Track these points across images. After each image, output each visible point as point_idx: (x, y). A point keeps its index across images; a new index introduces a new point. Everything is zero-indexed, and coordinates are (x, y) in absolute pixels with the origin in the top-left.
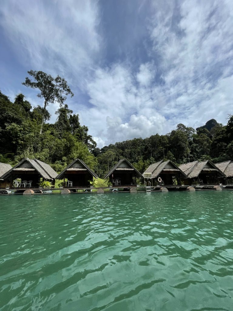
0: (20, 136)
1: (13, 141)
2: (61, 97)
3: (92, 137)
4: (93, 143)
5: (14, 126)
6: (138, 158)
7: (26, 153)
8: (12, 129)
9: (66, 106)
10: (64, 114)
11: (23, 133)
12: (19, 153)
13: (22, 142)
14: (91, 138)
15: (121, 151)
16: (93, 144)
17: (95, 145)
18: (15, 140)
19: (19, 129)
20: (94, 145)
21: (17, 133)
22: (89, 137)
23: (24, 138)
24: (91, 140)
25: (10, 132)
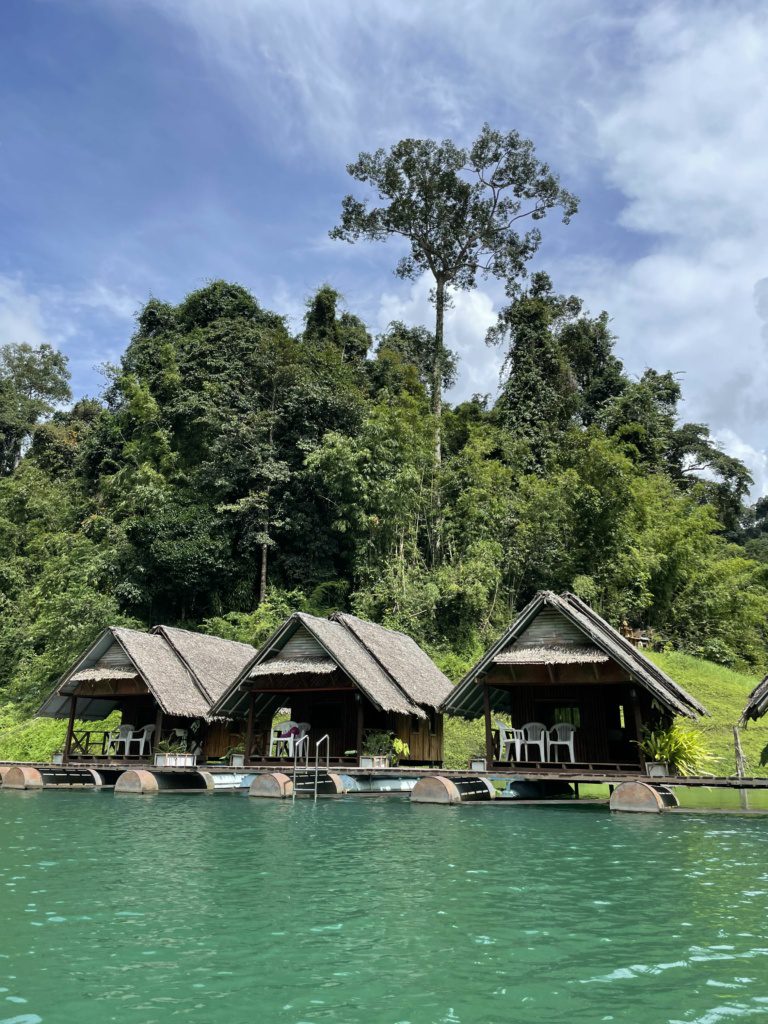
0: (362, 493)
1: (338, 518)
2: (512, 242)
3: (706, 432)
4: (722, 470)
5: (333, 446)
7: (396, 573)
8: (327, 464)
9: (541, 282)
10: (536, 328)
11: (373, 474)
12: (366, 576)
13: (372, 522)
14: (702, 437)
16: (720, 480)
17: (740, 484)
18: (346, 517)
19: (353, 457)
20: (733, 481)
21: (346, 479)
22: (691, 439)
23: (377, 498)
24: (707, 455)
25: (319, 479)
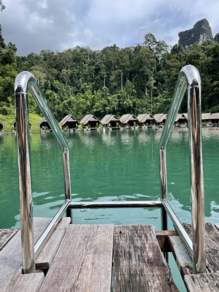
6: (85, 86)
15: (55, 71)
